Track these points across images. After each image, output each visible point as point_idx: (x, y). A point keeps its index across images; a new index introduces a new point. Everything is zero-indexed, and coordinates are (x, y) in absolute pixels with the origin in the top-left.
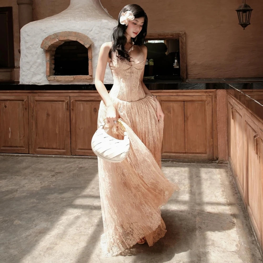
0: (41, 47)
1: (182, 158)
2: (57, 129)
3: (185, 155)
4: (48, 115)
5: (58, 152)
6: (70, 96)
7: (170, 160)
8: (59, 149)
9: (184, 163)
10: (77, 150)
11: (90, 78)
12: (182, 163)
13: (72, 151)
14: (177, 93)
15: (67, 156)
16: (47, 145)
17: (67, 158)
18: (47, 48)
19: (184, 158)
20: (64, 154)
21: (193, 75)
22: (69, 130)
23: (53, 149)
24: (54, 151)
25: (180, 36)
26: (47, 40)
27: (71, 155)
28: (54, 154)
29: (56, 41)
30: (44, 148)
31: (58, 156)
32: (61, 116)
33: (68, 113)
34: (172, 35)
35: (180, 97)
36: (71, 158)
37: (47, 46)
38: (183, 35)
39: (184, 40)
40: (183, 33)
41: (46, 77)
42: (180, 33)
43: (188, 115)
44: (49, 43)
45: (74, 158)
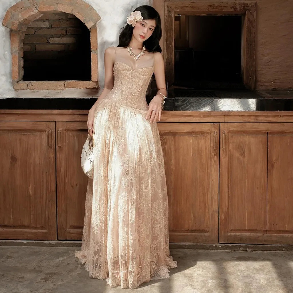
0: (3, 25)
1: (261, 242)
2: (31, 187)
3: (265, 234)
4: (14, 159)
5: (32, 233)
6: (55, 122)
7: (241, 247)
8: (35, 228)
9: (265, 252)
10: (68, 230)
11: (95, 87)
12: (261, 251)
13: (59, 231)
14: (258, 118)
15: (50, 242)
16: (12, 220)
17: (50, 245)
18: (16, 26)
19: (265, 241)
20: (45, 237)
21: (265, 82)
22: (53, 188)
23: (23, 227)
24: (26, 232)
25: (247, 10)
26: (14, 10)
27: (58, 240)
28: (26, 237)
29: (32, 13)
30: (6, 226)
31: (34, 241)
32: (38, 161)
33: (52, 156)
34: (233, 7)
35: (261, 124)
36: (57, 245)
37: (16, 22)
38: (252, 7)
39: (253, 16)
40: (253, 4)
41: (12, 83)
42: (247, 4)
43: (274, 158)
44: (20, 16)
45: (64, 245)
